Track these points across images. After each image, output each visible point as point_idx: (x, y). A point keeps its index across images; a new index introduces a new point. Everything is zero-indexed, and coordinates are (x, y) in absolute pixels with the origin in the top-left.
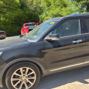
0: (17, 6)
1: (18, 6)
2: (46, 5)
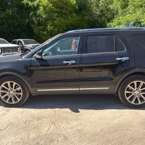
0: (71, 9)
2: (119, 6)
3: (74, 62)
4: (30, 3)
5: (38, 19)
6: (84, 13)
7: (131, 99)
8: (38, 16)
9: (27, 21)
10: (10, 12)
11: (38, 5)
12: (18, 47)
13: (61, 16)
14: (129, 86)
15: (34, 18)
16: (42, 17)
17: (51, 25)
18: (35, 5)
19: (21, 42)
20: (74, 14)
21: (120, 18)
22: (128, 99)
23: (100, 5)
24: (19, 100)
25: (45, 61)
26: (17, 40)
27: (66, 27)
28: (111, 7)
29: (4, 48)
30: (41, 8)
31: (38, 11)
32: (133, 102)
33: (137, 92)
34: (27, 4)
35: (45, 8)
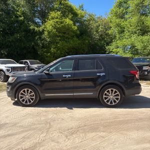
1: (74, 34)
2: (117, 32)
3: (70, 76)
4: (36, 29)
5: (43, 42)
6: (84, 37)
7: (108, 101)
8: (43, 40)
9: (33, 44)
10: (18, 36)
11: (43, 30)
12: (25, 67)
13: (64, 40)
14: (106, 92)
15: (39, 41)
16: (46, 41)
17: (55, 48)
18: (41, 31)
19: (27, 62)
20: (75, 39)
21: (118, 42)
22: (105, 101)
23: (99, 30)
24: (32, 102)
25: (51, 75)
26: (24, 61)
27: (68, 49)
28: (110, 32)
29: (14, 67)
30: (46, 33)
31: (43, 35)
32: (109, 103)
33: (111, 97)
34: (34, 29)
35: (49, 33)
